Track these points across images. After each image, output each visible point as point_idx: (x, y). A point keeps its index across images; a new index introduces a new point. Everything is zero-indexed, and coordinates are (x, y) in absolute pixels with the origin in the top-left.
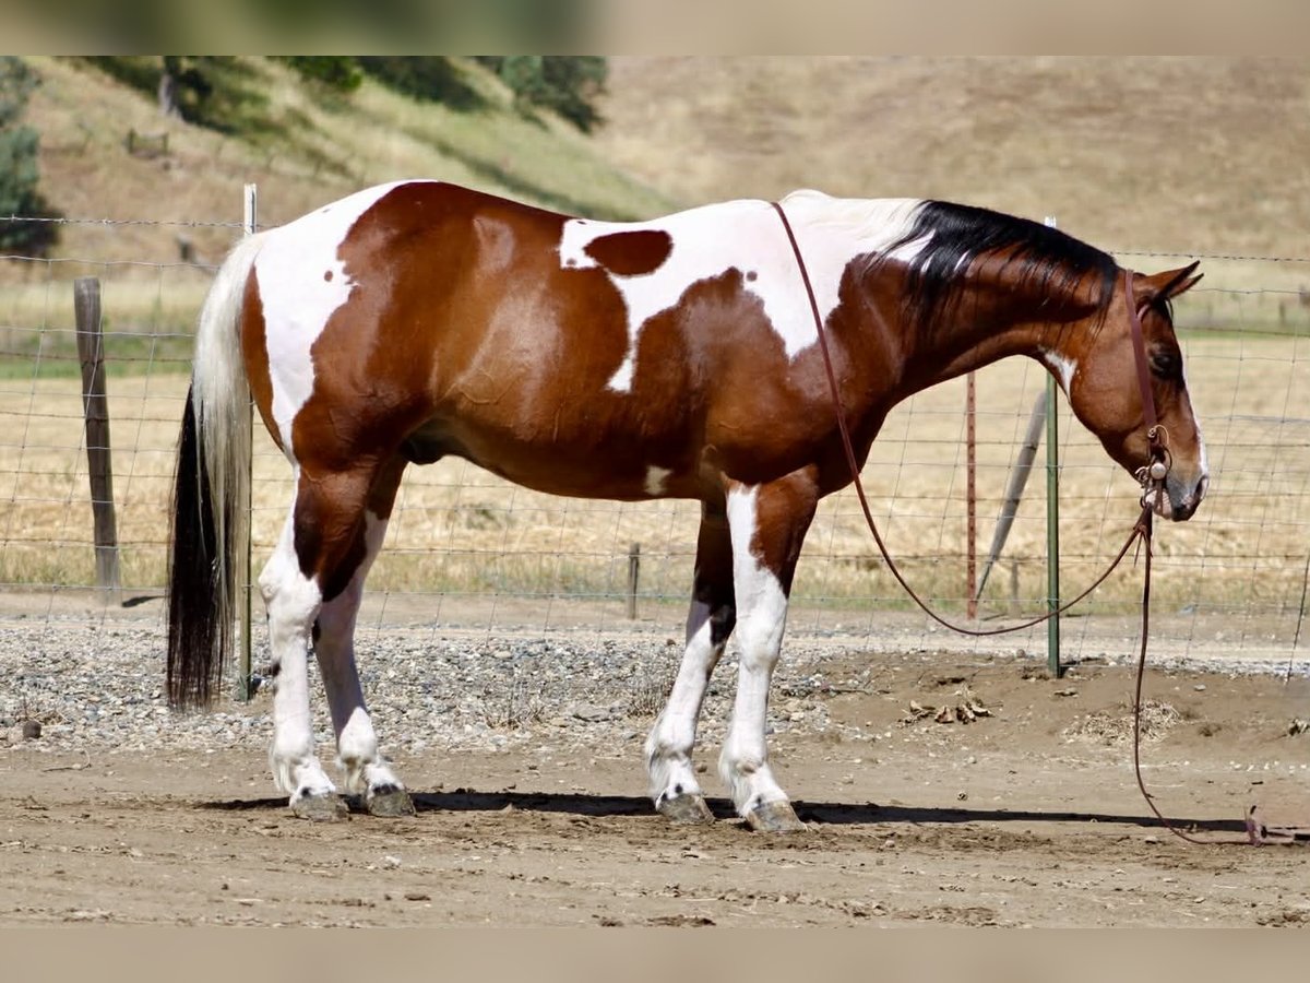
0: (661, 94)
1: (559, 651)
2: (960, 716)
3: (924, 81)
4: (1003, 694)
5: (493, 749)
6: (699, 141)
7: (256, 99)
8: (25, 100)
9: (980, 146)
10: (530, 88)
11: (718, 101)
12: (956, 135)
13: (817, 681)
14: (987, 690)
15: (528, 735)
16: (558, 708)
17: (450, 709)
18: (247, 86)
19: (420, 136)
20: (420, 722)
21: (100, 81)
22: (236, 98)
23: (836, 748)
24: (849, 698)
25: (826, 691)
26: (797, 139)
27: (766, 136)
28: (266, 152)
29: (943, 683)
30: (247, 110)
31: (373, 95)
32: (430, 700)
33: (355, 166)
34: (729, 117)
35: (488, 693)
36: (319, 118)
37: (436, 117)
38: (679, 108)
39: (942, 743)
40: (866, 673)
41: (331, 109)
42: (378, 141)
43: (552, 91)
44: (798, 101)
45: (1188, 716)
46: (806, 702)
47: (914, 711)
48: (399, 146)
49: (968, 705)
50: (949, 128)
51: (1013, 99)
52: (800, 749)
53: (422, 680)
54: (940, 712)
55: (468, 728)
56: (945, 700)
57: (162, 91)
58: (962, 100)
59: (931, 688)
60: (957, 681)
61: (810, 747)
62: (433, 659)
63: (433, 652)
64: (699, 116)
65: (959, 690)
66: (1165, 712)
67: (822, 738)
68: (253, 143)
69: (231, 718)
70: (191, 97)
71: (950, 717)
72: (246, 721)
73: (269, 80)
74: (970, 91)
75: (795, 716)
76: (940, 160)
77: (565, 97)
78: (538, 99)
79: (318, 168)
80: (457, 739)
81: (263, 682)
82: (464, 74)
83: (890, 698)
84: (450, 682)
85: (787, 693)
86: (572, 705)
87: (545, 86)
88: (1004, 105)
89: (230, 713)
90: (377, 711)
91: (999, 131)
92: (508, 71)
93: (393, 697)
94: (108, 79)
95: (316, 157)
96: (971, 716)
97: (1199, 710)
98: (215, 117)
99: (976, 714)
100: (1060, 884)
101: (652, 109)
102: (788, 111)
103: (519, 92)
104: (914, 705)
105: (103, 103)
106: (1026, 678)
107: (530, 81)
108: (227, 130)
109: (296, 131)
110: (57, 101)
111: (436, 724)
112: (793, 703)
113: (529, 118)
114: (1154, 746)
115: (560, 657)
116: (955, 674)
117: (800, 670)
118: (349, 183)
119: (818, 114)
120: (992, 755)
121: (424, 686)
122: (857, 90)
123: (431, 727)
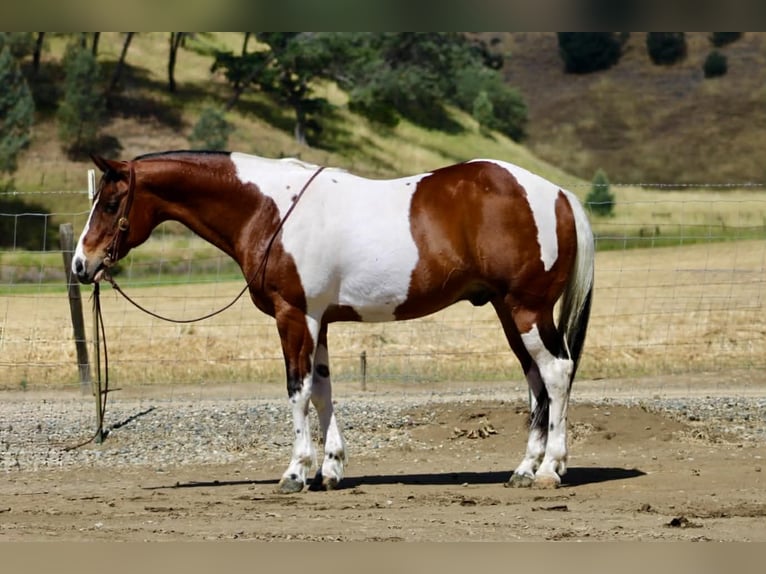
0: (559, 121)
1: (273, 409)
2: (481, 434)
3: (693, 108)
4: (504, 422)
5: (223, 462)
6: (579, 145)
7: (346, 133)
8: (226, 139)
9: (724, 140)
10: (488, 121)
11: (588, 123)
12: (712, 135)
13: (406, 419)
14: (497, 420)
15: (246, 454)
16: (265, 439)
17: (208, 442)
18: (340, 126)
19: (431, 148)
20: (189, 450)
21: (265, 127)
22: (335, 132)
23: (409, 454)
24: (423, 427)
25: (411, 424)
26: (629, 141)
27: (613, 140)
28: (351, 160)
29: (473, 417)
30: (340, 138)
31: (405, 128)
32: (199, 438)
33: (397, 165)
34: (594, 131)
35: (229, 433)
36: (378, 140)
37: (439, 138)
38: (569, 128)
39: (469, 449)
40: (433, 414)
41: (385, 136)
42: (408, 151)
43: (499, 122)
44: (630, 121)
45: (600, 429)
46: (400, 431)
47: (456, 433)
48: (420, 154)
49: (485, 429)
50: (708, 132)
51: (739, 115)
52: (389, 456)
53: (196, 428)
54: (470, 433)
55: (215, 452)
56: (473, 427)
57: (297, 132)
58: (713, 117)
59: (467, 421)
60: (481, 416)
61: (394, 454)
62: (205, 416)
63: (206, 412)
64: (579, 132)
65: (482, 421)
66: (586, 428)
67: (401, 449)
68: (345, 156)
69: (90, 452)
70: (311, 133)
71: (475, 435)
72: (98, 454)
73: (352, 123)
74: (719, 112)
75: (392, 438)
76: (704, 149)
77: (506, 125)
78: (491, 126)
79: (378, 167)
80: (207, 458)
81: (110, 433)
82: (452, 115)
83: (445, 427)
84: (210, 428)
85: (390, 426)
86: (273, 438)
87: (496, 120)
88: (735, 119)
89: (90, 449)
90: (169, 445)
91: (734, 132)
92: (476, 113)
93: (179, 438)
94: (269, 126)
95: (375, 160)
96: (487, 434)
97: (606, 425)
98: (324, 142)
99: (490, 433)
100: (457, 522)
101: (555, 130)
102: (626, 127)
103: (481, 123)
104: (457, 429)
105: (267, 139)
106: (517, 412)
107: (487, 117)
108: (331, 149)
109: (366, 148)
110: (243, 139)
111: (199, 451)
112: (393, 431)
113: (489, 136)
114: (580, 445)
115: (272, 413)
116: (481, 412)
117: (399, 414)
118: (394, 173)
119: (640, 127)
120: (492, 454)
121: (197, 431)
122: (660, 114)
123: (196, 453)
